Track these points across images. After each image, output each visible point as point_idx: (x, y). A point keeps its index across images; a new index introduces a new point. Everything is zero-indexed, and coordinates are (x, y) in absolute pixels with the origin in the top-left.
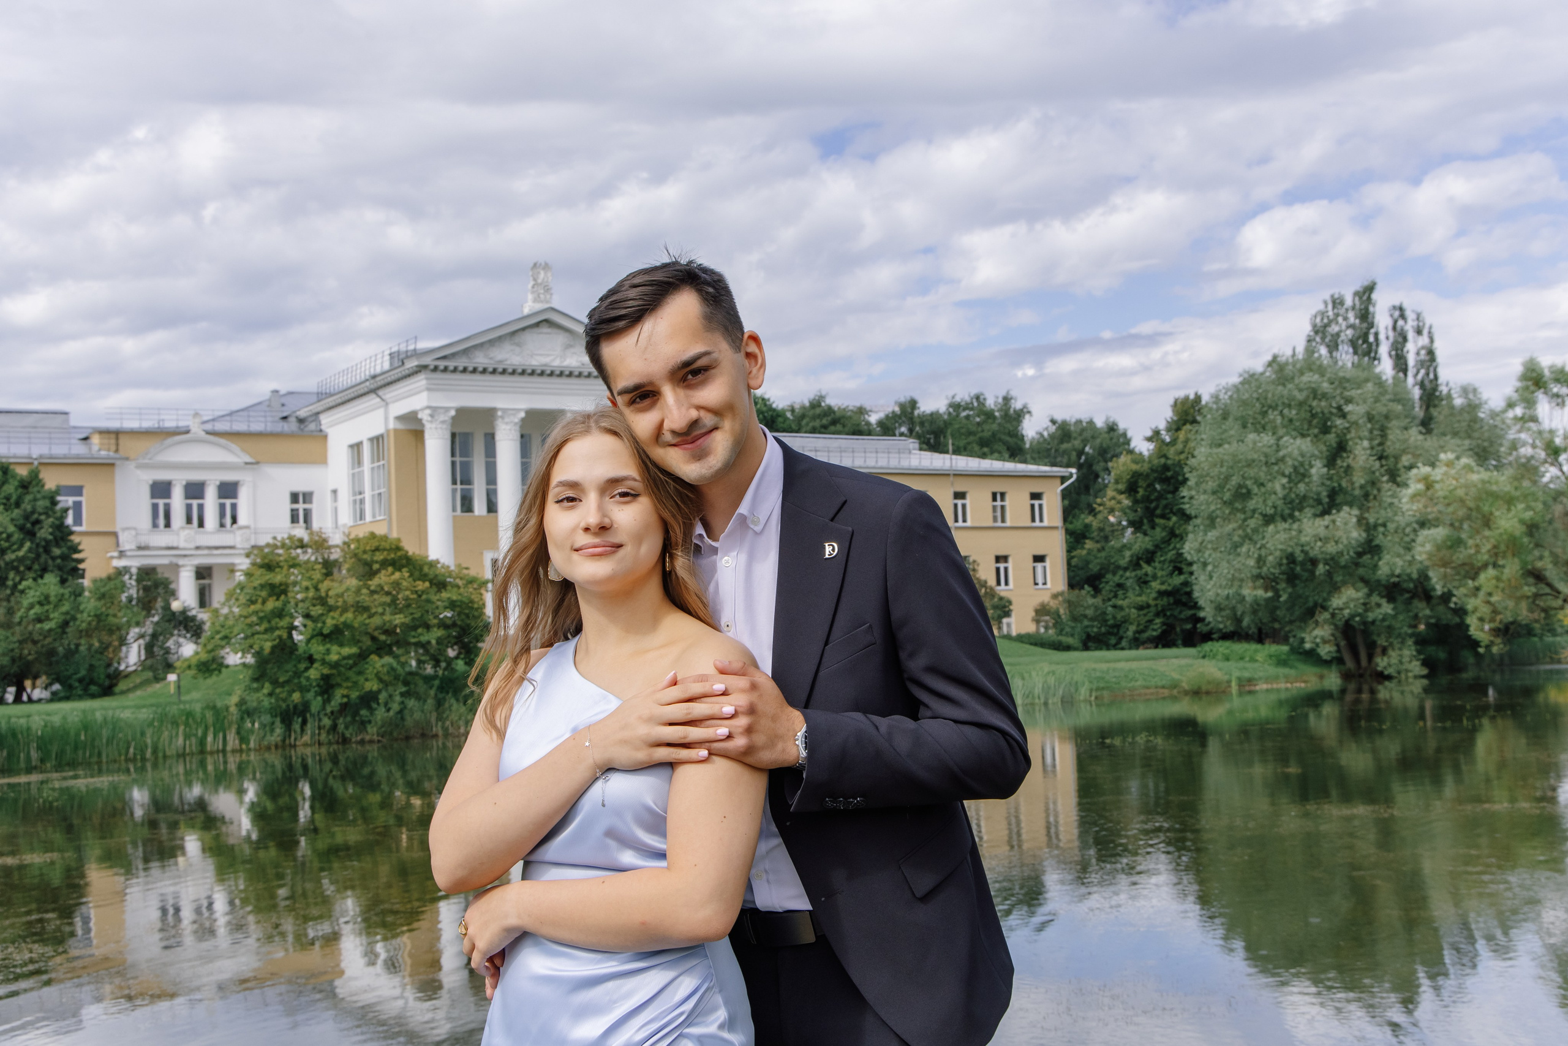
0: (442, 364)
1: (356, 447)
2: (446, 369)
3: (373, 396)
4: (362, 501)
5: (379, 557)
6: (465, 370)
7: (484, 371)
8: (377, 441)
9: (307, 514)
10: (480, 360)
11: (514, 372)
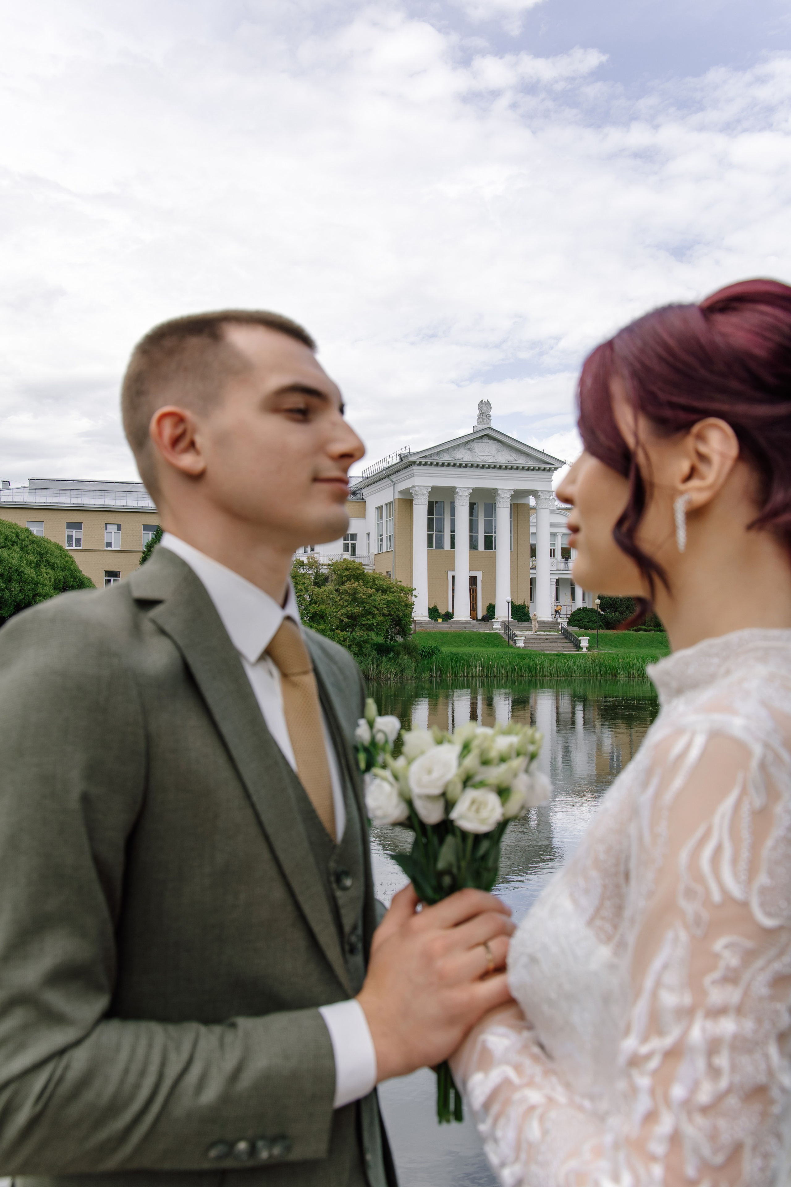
0: (423, 461)
1: (379, 509)
2: (426, 464)
3: (387, 479)
4: (381, 540)
5: (347, 573)
6: (437, 464)
7: (449, 465)
8: (389, 504)
9: (354, 547)
10: (446, 458)
11: (466, 466)
